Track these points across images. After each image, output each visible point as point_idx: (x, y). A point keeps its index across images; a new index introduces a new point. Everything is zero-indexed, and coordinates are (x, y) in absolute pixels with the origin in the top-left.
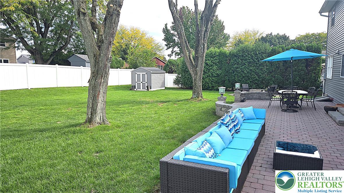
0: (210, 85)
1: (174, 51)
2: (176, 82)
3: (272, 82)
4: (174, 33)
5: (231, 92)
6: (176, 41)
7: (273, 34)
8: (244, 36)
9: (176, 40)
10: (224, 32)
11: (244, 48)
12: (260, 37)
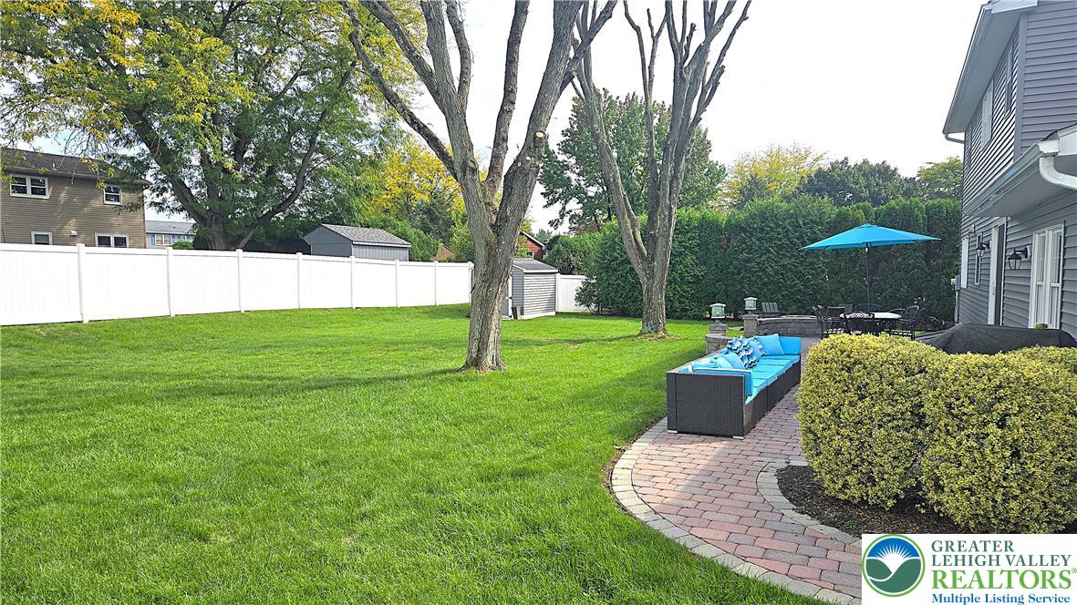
0: (677, 305)
1: (567, 210)
2: (583, 297)
3: (839, 298)
4: (566, 159)
5: (734, 323)
6: (574, 183)
7: (851, 163)
8: (768, 165)
9: (573, 180)
10: (710, 159)
11: (766, 208)
12: (815, 168)
